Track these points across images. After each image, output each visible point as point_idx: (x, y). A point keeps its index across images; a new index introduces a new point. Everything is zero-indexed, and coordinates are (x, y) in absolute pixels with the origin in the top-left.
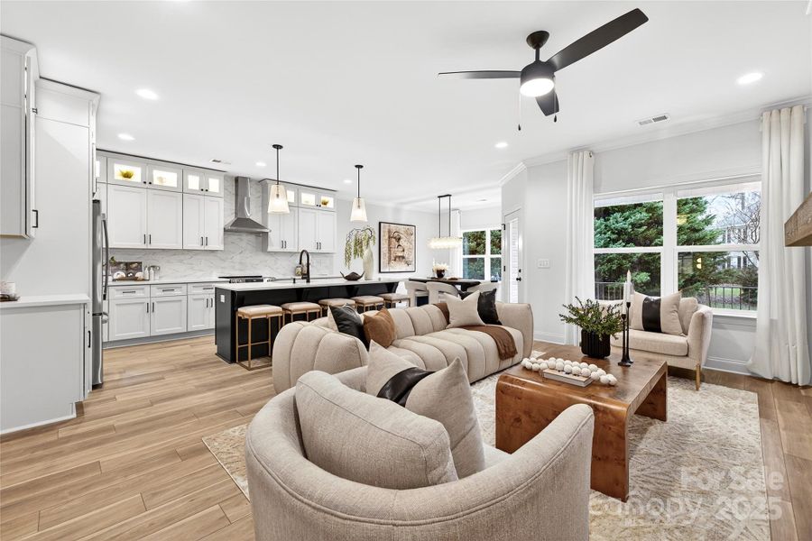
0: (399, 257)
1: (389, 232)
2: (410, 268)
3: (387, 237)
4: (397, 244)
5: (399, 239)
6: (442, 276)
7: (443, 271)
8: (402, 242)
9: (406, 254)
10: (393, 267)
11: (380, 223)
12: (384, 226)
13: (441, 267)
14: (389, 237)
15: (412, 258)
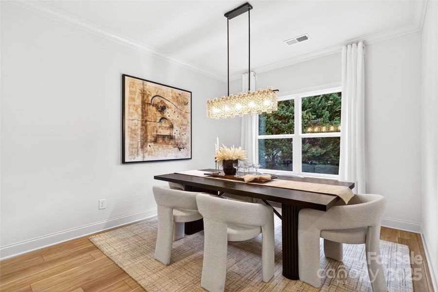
0: (164, 137)
1: (143, 93)
2: (182, 154)
3: (138, 102)
4: (159, 116)
5: (163, 109)
6: (234, 172)
7: (236, 161)
8: (168, 113)
9: (176, 132)
10: (150, 153)
11: (124, 76)
12: (133, 85)
13: (232, 153)
14: (144, 103)
15: (186, 137)
